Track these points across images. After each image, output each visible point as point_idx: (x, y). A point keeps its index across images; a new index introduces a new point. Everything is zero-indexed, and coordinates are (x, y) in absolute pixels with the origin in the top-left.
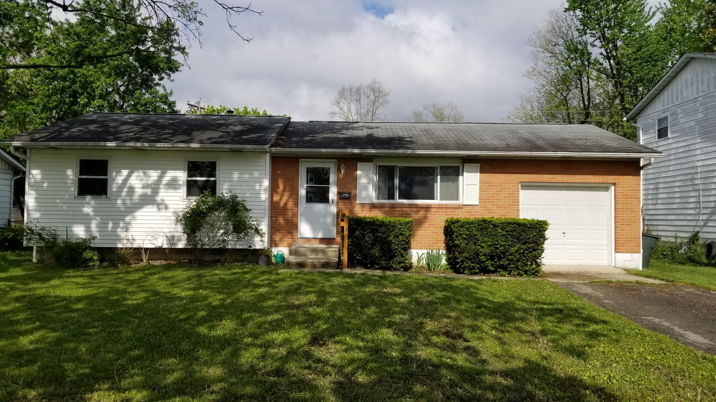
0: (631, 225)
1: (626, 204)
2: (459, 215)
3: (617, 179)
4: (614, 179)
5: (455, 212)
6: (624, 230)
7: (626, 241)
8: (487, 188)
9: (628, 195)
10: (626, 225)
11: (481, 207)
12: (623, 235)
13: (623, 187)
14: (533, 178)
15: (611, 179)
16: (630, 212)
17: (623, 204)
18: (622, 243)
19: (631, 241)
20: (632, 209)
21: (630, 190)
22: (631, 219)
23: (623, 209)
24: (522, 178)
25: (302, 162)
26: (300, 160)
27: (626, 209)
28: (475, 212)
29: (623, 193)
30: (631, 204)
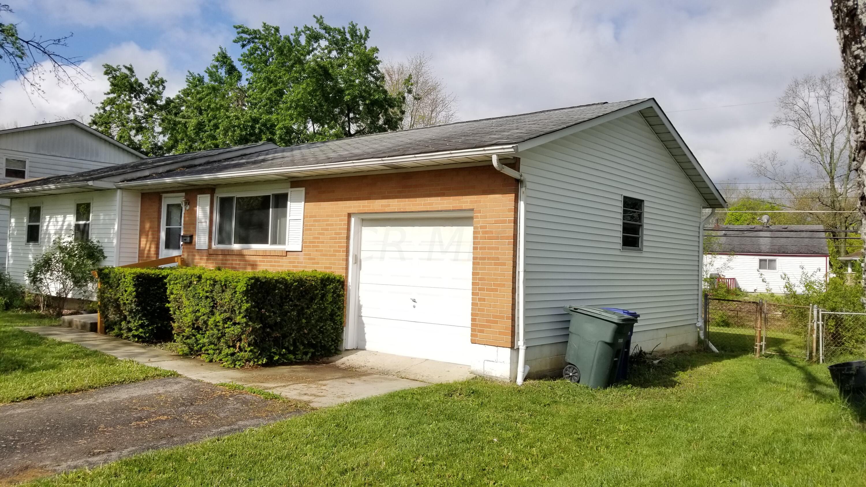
0: (496, 290)
1: (489, 248)
2: (282, 266)
3: (476, 202)
4: (471, 202)
5: (279, 262)
6: (484, 300)
7: (488, 321)
8: (312, 225)
9: (492, 232)
10: (488, 290)
11: (305, 255)
12: (483, 310)
13: (486, 217)
14: (363, 206)
15: (467, 202)
16: (496, 264)
17: (484, 248)
18: (481, 326)
19: (496, 322)
20: (498, 259)
21: (496, 222)
22: (496, 279)
23: (484, 259)
24: (350, 207)
25: (165, 198)
26: (164, 195)
27: (489, 259)
28: (298, 263)
29: (485, 227)
30: (498, 249)
